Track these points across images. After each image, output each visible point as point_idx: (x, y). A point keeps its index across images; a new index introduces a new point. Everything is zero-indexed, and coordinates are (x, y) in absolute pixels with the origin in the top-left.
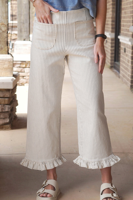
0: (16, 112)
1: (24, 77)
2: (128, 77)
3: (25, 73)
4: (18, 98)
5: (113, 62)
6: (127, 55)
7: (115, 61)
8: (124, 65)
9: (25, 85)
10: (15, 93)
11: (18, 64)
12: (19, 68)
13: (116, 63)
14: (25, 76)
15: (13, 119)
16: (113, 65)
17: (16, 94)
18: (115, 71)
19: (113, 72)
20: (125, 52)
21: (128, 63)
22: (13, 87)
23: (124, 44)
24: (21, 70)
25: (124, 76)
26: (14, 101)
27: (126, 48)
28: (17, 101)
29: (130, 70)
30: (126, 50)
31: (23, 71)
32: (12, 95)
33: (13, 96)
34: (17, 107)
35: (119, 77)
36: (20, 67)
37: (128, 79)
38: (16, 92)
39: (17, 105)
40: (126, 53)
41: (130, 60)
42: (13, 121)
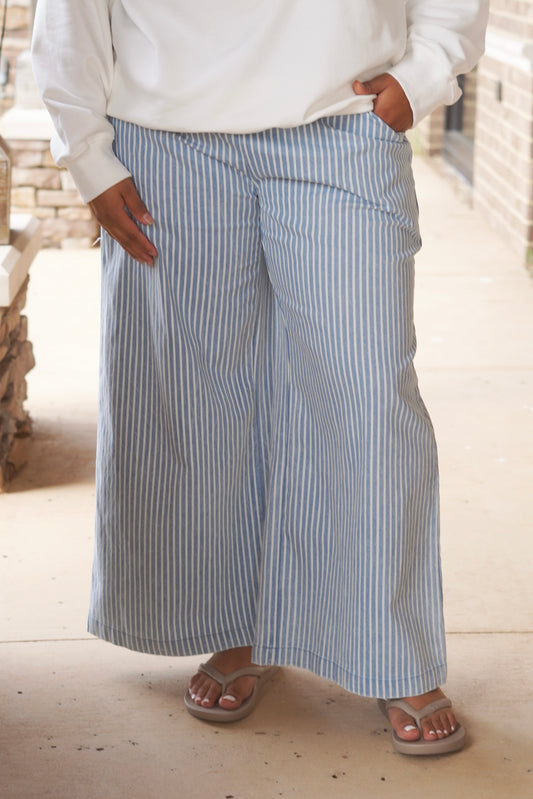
0: (25, 398)
1: (62, 212)
2: (514, 211)
3: (64, 193)
4: (33, 334)
5: (440, 131)
6: (508, 115)
7: (448, 126)
8: (497, 156)
9: (66, 243)
10: (23, 312)
11: (34, 151)
12: (38, 171)
13: (454, 134)
14: (64, 207)
15: (10, 438)
16: (438, 145)
17: (23, 317)
18: (450, 170)
19: (443, 175)
20: (500, 98)
21: (512, 149)
22: (10, 294)
23: (497, 65)
24: (49, 180)
25: (494, 203)
26: (15, 357)
27: (506, 84)
28: (31, 345)
29: (526, 181)
30: (505, 93)
31: (55, 184)
32: (7, 327)
33: (10, 329)
34: (30, 377)
35: (470, 203)
36: (41, 167)
37: (514, 222)
38: (23, 307)
39: (30, 365)
40: (505, 103)
41: (527, 139)
42: (12, 444)
